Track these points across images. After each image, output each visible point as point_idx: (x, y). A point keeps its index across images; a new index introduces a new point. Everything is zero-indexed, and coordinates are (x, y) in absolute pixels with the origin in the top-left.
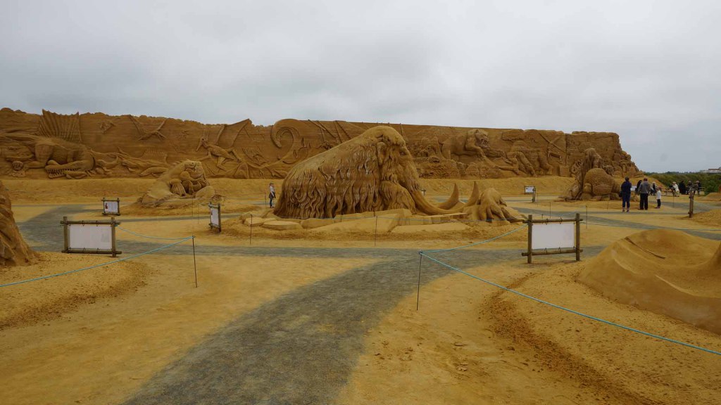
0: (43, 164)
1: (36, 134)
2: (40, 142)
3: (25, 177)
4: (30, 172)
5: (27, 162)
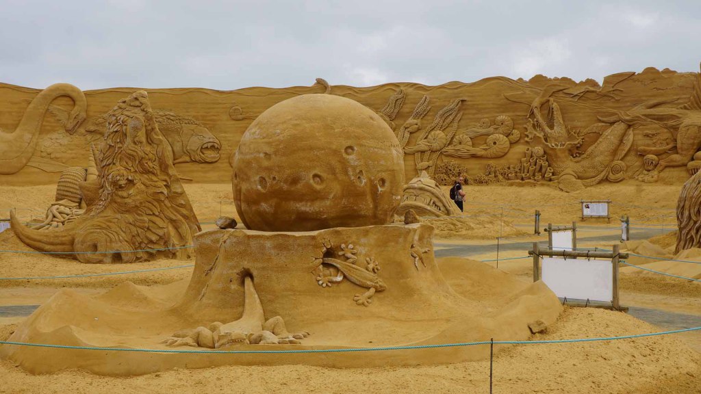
0: (685, 160)
1: (685, 108)
2: (687, 121)
3: (656, 181)
4: (667, 173)
5: (664, 156)
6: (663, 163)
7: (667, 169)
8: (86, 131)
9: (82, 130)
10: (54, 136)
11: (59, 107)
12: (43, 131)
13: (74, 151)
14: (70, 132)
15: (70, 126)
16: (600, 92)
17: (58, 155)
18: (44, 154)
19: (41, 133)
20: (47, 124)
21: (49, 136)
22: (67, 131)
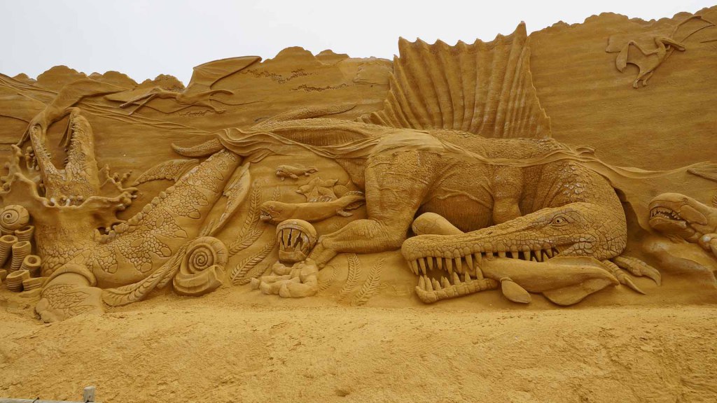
0: (394, 233)
4: (342, 270)
5: (331, 224)
6: (328, 241)
7: (343, 260)
16: (183, 96)
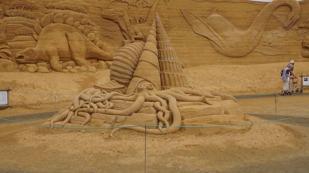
8: (299, 27)
9: (296, 27)
10: (274, 32)
11: (281, 13)
12: (267, 29)
13: (288, 41)
14: (286, 28)
15: (286, 24)
17: (276, 44)
18: (266, 44)
19: (265, 30)
20: (271, 24)
21: (271, 32)
22: (285, 28)
